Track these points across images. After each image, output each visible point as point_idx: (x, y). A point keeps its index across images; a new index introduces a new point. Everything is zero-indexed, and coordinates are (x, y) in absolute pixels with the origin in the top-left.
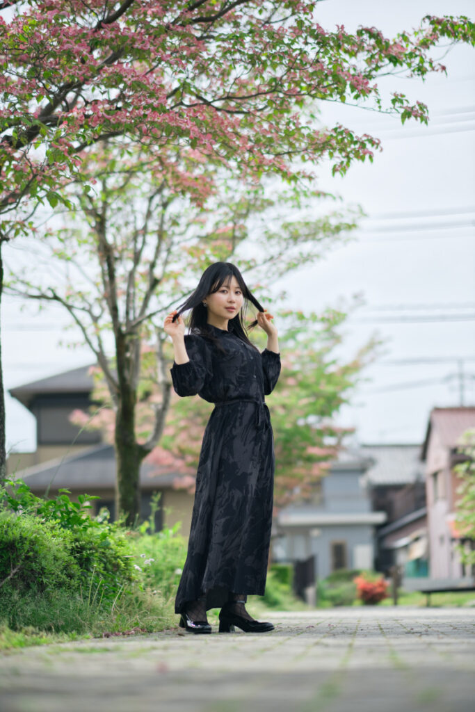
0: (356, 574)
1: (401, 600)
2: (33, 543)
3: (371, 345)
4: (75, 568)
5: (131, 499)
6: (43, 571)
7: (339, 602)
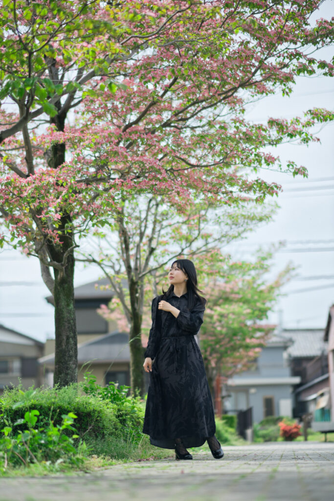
0: (280, 419)
1: (309, 437)
2: (99, 412)
3: (288, 270)
4: (119, 425)
5: (140, 380)
6: (103, 427)
7: (268, 439)
